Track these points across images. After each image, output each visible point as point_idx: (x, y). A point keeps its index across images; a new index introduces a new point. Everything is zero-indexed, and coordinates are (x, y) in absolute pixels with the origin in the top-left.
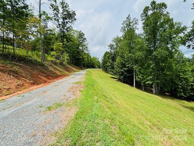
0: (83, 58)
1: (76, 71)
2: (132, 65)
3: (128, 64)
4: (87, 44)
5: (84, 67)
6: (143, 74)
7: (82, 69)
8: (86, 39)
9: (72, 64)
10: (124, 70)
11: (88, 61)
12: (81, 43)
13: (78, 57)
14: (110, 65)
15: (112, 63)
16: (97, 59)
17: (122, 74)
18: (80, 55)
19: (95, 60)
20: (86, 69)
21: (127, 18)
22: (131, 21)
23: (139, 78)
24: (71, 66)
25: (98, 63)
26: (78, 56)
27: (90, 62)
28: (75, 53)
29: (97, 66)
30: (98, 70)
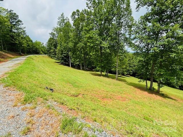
0: (21, 44)
1: (13, 58)
2: (67, 52)
3: (65, 51)
4: (25, 28)
5: (24, 53)
6: (74, 58)
7: (22, 55)
8: (21, 21)
9: (5, 49)
10: (64, 56)
11: (28, 46)
12: (14, 25)
13: (13, 42)
14: (53, 51)
15: (54, 50)
16: (42, 44)
17: (63, 59)
18: (15, 39)
19: (38, 46)
20: (26, 55)
21: (62, 15)
22: (65, 18)
23: (72, 61)
24: (3, 51)
25: (42, 49)
26: (12, 40)
27: (31, 47)
28: (7, 37)
29: (41, 52)
30: (43, 57)
